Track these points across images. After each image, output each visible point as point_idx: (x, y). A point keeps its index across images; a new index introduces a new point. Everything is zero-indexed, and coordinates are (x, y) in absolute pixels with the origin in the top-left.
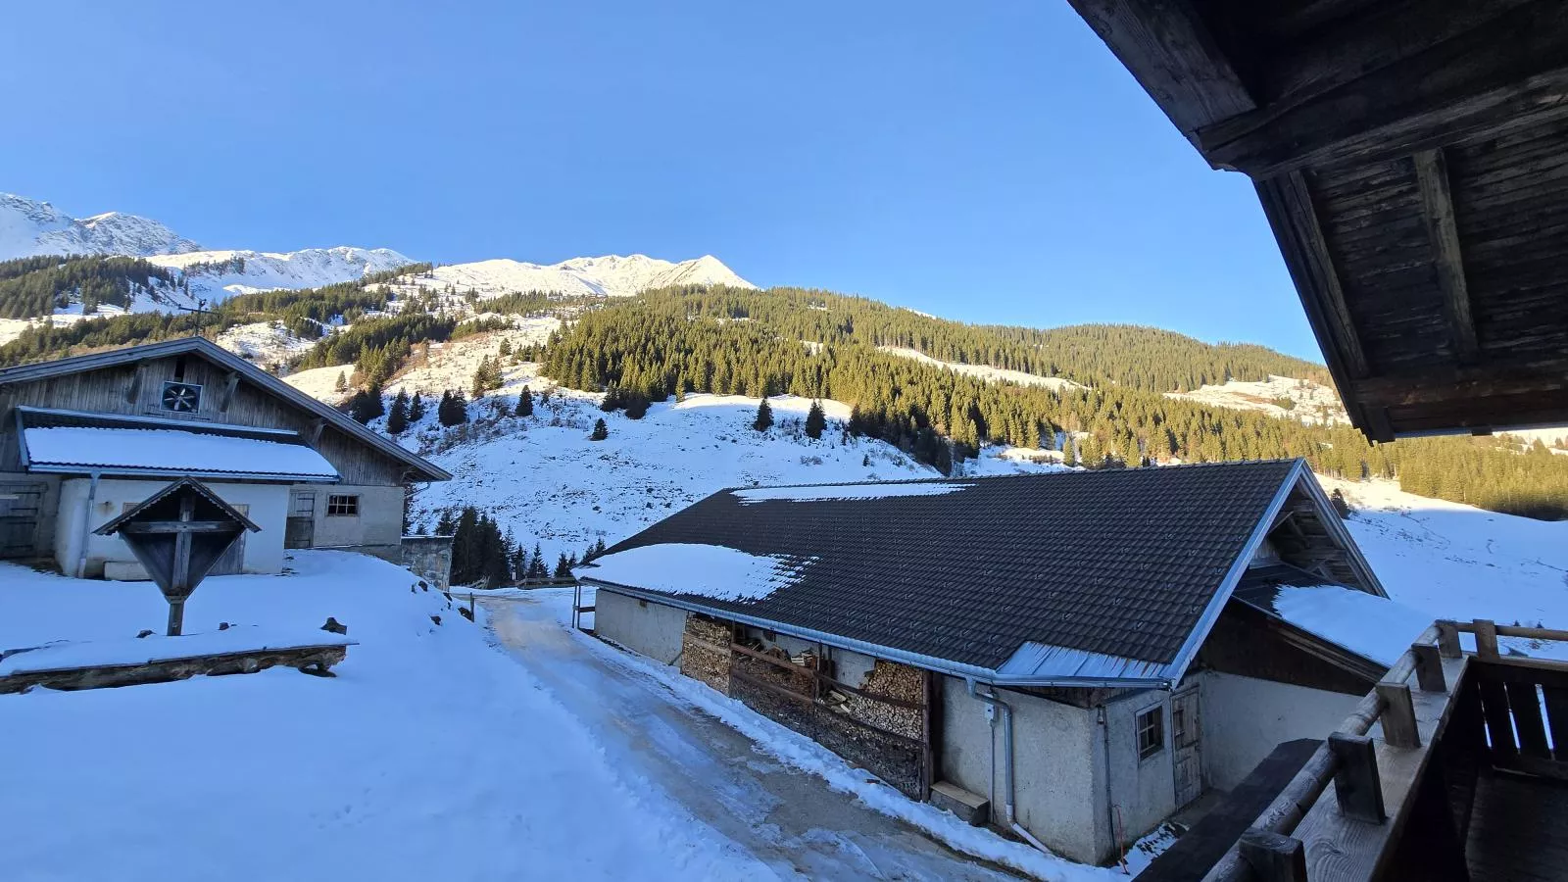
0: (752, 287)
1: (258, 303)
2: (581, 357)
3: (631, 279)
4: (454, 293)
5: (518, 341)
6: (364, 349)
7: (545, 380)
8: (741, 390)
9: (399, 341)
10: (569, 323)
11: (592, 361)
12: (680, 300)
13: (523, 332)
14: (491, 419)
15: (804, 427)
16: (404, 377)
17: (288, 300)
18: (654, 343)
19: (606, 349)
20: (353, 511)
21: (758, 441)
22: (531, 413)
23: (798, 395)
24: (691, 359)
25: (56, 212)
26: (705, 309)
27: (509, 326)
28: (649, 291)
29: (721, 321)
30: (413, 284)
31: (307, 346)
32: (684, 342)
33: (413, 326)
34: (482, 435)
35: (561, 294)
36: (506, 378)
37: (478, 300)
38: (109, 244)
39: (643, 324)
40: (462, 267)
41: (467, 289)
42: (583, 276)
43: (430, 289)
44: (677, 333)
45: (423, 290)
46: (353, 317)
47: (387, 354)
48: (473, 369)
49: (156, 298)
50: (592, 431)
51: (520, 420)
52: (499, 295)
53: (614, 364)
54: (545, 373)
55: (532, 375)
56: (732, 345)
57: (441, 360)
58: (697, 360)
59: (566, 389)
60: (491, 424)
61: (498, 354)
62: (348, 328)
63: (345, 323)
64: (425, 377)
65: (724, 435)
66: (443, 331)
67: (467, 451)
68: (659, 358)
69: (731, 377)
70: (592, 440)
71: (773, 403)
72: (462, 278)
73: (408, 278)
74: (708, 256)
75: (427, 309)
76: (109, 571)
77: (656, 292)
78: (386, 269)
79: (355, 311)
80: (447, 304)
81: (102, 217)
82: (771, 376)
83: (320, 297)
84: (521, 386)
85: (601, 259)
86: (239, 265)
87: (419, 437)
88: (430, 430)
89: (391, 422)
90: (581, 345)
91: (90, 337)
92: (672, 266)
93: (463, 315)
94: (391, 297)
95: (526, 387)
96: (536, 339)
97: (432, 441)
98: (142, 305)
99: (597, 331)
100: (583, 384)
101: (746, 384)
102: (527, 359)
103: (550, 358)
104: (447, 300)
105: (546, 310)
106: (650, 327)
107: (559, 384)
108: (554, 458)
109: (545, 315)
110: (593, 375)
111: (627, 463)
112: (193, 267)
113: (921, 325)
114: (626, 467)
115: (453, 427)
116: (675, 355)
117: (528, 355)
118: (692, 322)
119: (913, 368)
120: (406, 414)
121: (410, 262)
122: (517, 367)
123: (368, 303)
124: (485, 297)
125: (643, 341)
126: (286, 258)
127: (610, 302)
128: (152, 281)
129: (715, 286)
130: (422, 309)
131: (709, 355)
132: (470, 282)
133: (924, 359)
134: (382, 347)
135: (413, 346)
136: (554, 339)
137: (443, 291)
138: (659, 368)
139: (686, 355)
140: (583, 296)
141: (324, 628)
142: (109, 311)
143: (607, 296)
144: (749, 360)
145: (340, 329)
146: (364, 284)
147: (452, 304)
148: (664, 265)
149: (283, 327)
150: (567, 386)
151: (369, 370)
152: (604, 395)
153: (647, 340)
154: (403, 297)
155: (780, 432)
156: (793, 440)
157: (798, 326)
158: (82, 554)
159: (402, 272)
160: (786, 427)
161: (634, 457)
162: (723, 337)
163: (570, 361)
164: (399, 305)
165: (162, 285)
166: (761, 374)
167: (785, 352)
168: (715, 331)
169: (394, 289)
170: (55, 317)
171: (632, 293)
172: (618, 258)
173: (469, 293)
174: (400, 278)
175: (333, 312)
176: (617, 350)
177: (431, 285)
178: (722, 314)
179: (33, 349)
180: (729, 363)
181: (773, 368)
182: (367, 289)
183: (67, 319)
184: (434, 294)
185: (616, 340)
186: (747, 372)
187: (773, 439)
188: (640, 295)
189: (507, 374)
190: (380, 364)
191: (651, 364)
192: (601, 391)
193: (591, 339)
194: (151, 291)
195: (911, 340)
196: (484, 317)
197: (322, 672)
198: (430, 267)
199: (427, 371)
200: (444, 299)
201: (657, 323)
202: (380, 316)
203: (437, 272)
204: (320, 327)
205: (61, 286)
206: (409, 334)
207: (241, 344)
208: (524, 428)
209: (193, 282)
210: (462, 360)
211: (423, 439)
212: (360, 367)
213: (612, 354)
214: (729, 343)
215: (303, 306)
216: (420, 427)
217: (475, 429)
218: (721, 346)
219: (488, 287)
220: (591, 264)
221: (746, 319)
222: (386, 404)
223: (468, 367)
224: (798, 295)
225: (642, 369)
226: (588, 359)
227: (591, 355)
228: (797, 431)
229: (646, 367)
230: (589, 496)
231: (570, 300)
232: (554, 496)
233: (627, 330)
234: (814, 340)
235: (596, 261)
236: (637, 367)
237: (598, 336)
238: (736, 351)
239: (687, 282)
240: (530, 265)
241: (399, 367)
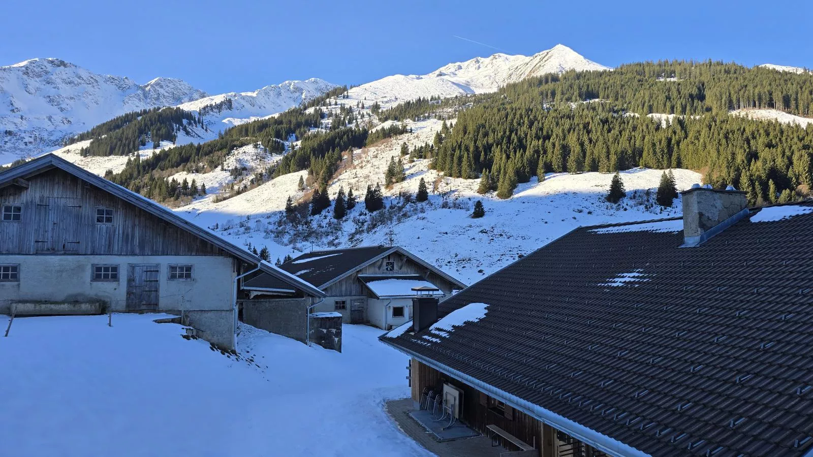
0: (601, 68)
1: (245, 130)
2: (460, 152)
3: (493, 76)
4: (363, 107)
5: (414, 143)
6: (313, 160)
7: (434, 171)
8: (594, 168)
9: (333, 151)
10: (448, 123)
11: (468, 154)
12: (536, 91)
13: (415, 135)
14: (400, 205)
15: (655, 197)
16: (340, 177)
17: (262, 126)
18: (516, 134)
19: (479, 144)
21: (612, 211)
22: (427, 199)
23: (650, 168)
24: (548, 144)
25: (130, 82)
26: (558, 96)
27: (404, 131)
28: (509, 86)
29: (574, 105)
30: (336, 104)
31: (277, 158)
32: (541, 129)
33: (341, 138)
34: (395, 218)
35: (439, 97)
36: (407, 173)
37: (380, 111)
38: (157, 99)
39: (507, 118)
40: (367, 86)
41: (371, 103)
42: (454, 79)
43: (347, 106)
44: (536, 123)
45: (343, 108)
46: (302, 135)
47: (327, 161)
48: (385, 168)
49: (188, 133)
50: (472, 211)
51: (419, 205)
52: (394, 105)
53: (486, 154)
54: (433, 167)
55: (425, 169)
56: (584, 127)
57: (362, 162)
58: (554, 145)
59: (450, 178)
60: (400, 209)
61: (400, 155)
62: (299, 143)
63: (297, 140)
64: (353, 176)
65: (580, 208)
66: (360, 140)
67: (386, 230)
68: (522, 146)
69: (584, 157)
70: (473, 217)
71: (624, 176)
72: (367, 95)
73: (333, 100)
74: (560, 47)
75: (347, 122)
77: (514, 86)
78: (318, 95)
79: (302, 130)
80: (359, 117)
81: (153, 81)
82: (622, 152)
83: (278, 122)
84: (420, 177)
85: (470, 61)
86: (228, 103)
87: (354, 221)
88: (360, 215)
89: (336, 210)
90: (459, 142)
91: (162, 163)
92: (528, 59)
93: (371, 125)
94: (323, 116)
95: (422, 179)
96: (426, 140)
97: (363, 223)
98: (182, 140)
99: (471, 128)
100: (463, 173)
101: (599, 162)
102: (421, 157)
103: (437, 154)
104: (359, 113)
105: (429, 114)
106: (512, 120)
107: (445, 175)
108: (447, 233)
109: (428, 117)
110: (470, 166)
111: (501, 235)
112: (204, 108)
113: (782, 82)
114: (501, 238)
115: (375, 213)
116: (535, 143)
117: (420, 153)
118: (548, 109)
119: (771, 129)
120: (344, 206)
121: (331, 86)
122: (414, 164)
123: (314, 122)
124: (385, 107)
125: (508, 133)
126: (254, 95)
127: (479, 99)
128: (185, 121)
129: (567, 72)
130: (344, 124)
131: (564, 139)
132: (373, 97)
133: (784, 118)
134: (323, 156)
135: (343, 153)
136: (439, 138)
137: (355, 107)
138: (522, 155)
139: (544, 141)
140: (456, 97)
142: (167, 146)
143: (475, 95)
144: (601, 138)
145: (295, 144)
146: (305, 109)
147: (363, 116)
148: (520, 59)
149: (262, 147)
150: (451, 176)
151: (317, 174)
152: (479, 180)
153: (511, 132)
154: (330, 115)
155: (632, 202)
156: (644, 209)
157: (647, 99)
159: (328, 96)
160: (637, 198)
161: (506, 230)
162: (576, 121)
163: (452, 155)
164: (328, 121)
165: (190, 124)
166: (612, 151)
167: (635, 128)
168: (569, 117)
169: (324, 109)
170: (141, 152)
171: (494, 90)
172: (481, 59)
173: (373, 106)
174: (328, 100)
175: (290, 132)
176: (487, 142)
177: (348, 103)
178: (574, 98)
179: (135, 174)
180: (582, 144)
181: (624, 144)
182: (308, 111)
183: (147, 153)
184: (350, 111)
185: (486, 135)
186: (599, 150)
187: (626, 210)
188: (502, 90)
189: (407, 169)
190: (324, 169)
191: (515, 152)
192: (477, 177)
193: (467, 136)
194: (185, 129)
195: (771, 100)
196: (387, 124)
198: (345, 89)
199: (354, 171)
200: (357, 112)
201: (518, 116)
202: (318, 132)
203: (352, 92)
204: (283, 144)
205: (142, 131)
206: (339, 144)
207: (239, 161)
208: (423, 211)
209: (206, 119)
210: (376, 162)
211: (356, 221)
212: (311, 173)
213: (484, 146)
214: (581, 126)
215: (271, 130)
216: (354, 214)
217: (390, 213)
218: (574, 131)
219: (385, 100)
220: (460, 68)
221: (597, 100)
222: (331, 197)
223: (381, 166)
224: (647, 69)
225: (508, 157)
226: (466, 153)
227: (467, 149)
228: (648, 201)
229: (512, 154)
231: (447, 102)
232: (449, 262)
233: (495, 125)
234: (664, 112)
235: (464, 64)
236: (504, 156)
237: (472, 132)
238: (588, 132)
239: (541, 73)
240: (414, 76)
241: (336, 170)
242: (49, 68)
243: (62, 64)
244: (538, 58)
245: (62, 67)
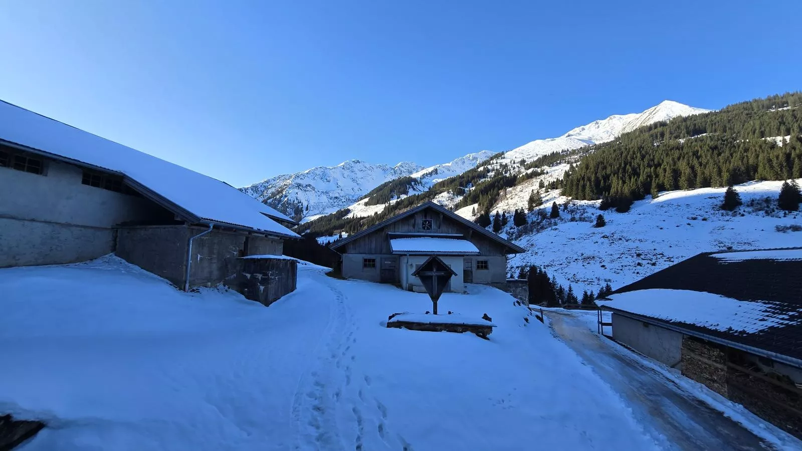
0: (706, 111)
1: (442, 184)
2: (584, 182)
3: (610, 131)
4: (514, 163)
5: (548, 180)
6: (481, 196)
7: (564, 197)
8: (706, 184)
9: (493, 190)
10: (574, 165)
11: (590, 183)
12: (647, 135)
13: (550, 174)
14: (538, 221)
15: (776, 203)
16: (498, 206)
17: (452, 181)
18: (630, 165)
19: (599, 175)
20: (486, 267)
21: (727, 218)
22: (559, 216)
23: (766, 180)
24: (660, 171)
25: (388, 167)
26: (667, 135)
27: (542, 173)
28: (623, 135)
29: (682, 141)
30: (497, 163)
31: (461, 198)
32: (653, 160)
33: (499, 182)
34: (535, 230)
35: (568, 150)
36: (544, 199)
37: (526, 164)
38: (401, 174)
39: (621, 155)
40: (517, 149)
41: (520, 160)
42: (579, 137)
43: (504, 164)
44: (647, 156)
45: (501, 165)
46: (475, 183)
47: (490, 197)
48: (527, 197)
49: (414, 189)
50: (595, 223)
51: (553, 220)
52: (536, 159)
53: (605, 182)
54: (563, 194)
55: (557, 196)
56: (694, 154)
57: (512, 195)
58: (665, 170)
59: (577, 201)
60: (539, 224)
61: (538, 188)
62: (474, 188)
63: (473, 187)
64: (506, 204)
65: (694, 216)
66: (512, 182)
67: (528, 238)
68: (636, 173)
69: (695, 176)
70: (595, 227)
71: (738, 189)
72: (517, 155)
73: (495, 161)
74: (666, 102)
75: (504, 173)
76: (414, 288)
77: (628, 134)
78: (485, 159)
79: (476, 180)
80: (512, 169)
81: (398, 165)
82: (735, 170)
83: (462, 177)
84: (553, 202)
85: (590, 124)
86: (436, 171)
87: (506, 233)
88: (510, 229)
89: (494, 227)
90: (583, 176)
91: (399, 207)
92: (638, 115)
93: (520, 172)
94: (488, 171)
95: (555, 202)
96: (557, 177)
97: (512, 234)
98: (411, 193)
99: (591, 165)
100: (587, 197)
101: (711, 178)
102: (554, 188)
103: (566, 185)
104: (512, 167)
105: (560, 161)
106: (627, 156)
107: (572, 199)
108: (574, 239)
109: (560, 163)
110: (592, 191)
111: (620, 239)
112: (423, 175)
114: (620, 242)
115: (521, 227)
116: (647, 170)
117: (553, 186)
118: (658, 146)
120: (500, 221)
121: (494, 153)
122: (548, 193)
123: (483, 175)
124: (528, 162)
125: (623, 165)
126: (450, 165)
127: (598, 147)
128: (413, 183)
129: (674, 119)
130: (501, 174)
131: (675, 165)
132: (521, 156)
134: (487, 194)
135: (500, 191)
136: (567, 174)
137: (509, 163)
138: (636, 180)
139: (656, 168)
140: (581, 148)
141: (483, 318)
142: (403, 197)
143: (596, 145)
144: (711, 161)
145: (471, 189)
146: (478, 168)
147: (514, 168)
148: (632, 117)
149: (452, 192)
150: (577, 199)
151: (483, 205)
152: (600, 201)
153: (626, 164)
154: (493, 170)
155: (749, 209)
156: (765, 214)
157: (757, 127)
158: (407, 283)
159: (492, 159)
160: (755, 205)
161: (625, 235)
162: (685, 151)
163: (578, 185)
164: (492, 174)
165: (415, 184)
166: (724, 169)
167: (746, 150)
168: (678, 148)
169: (489, 167)
170: (391, 202)
171: (612, 139)
172: (599, 121)
173: (521, 161)
174: (491, 162)
175: (468, 182)
176: (606, 174)
177: (504, 162)
178: (682, 135)
179: (387, 213)
180: (692, 168)
181: (735, 162)
182: (479, 170)
183: (393, 202)
184: (506, 165)
185: (605, 168)
186: (711, 170)
187: (743, 215)
188: (617, 139)
189: (544, 197)
190: (487, 202)
191: (630, 178)
192: (599, 199)
193: (589, 170)
194: (413, 188)
196: (530, 171)
197: (484, 337)
198: (503, 153)
199: (507, 201)
200: (510, 167)
201: (631, 153)
202: (485, 180)
203: (506, 155)
204: (464, 190)
205: (392, 191)
206: (498, 186)
207: (439, 201)
208: (556, 224)
209: (424, 181)
210: (522, 194)
211: (508, 233)
212: (479, 205)
213: (603, 176)
214: (691, 154)
215: (457, 183)
216: (507, 228)
217: (531, 227)
218: (684, 158)
219: (529, 156)
220: (583, 129)
221: (704, 134)
222: (492, 219)
223: (525, 197)
224: (755, 105)
225: (624, 182)
226: (588, 182)
227: (589, 179)
228: (768, 207)
229: (627, 180)
230: (598, 259)
231: (574, 152)
232: (576, 260)
233: (611, 161)
234: (778, 135)
235: (587, 127)
236: (620, 182)
237: (593, 168)
238: (698, 158)
239: (652, 122)
240: (549, 139)
241: (495, 202)
242: (353, 164)
243: (358, 162)
244: (647, 114)
245: (358, 163)
